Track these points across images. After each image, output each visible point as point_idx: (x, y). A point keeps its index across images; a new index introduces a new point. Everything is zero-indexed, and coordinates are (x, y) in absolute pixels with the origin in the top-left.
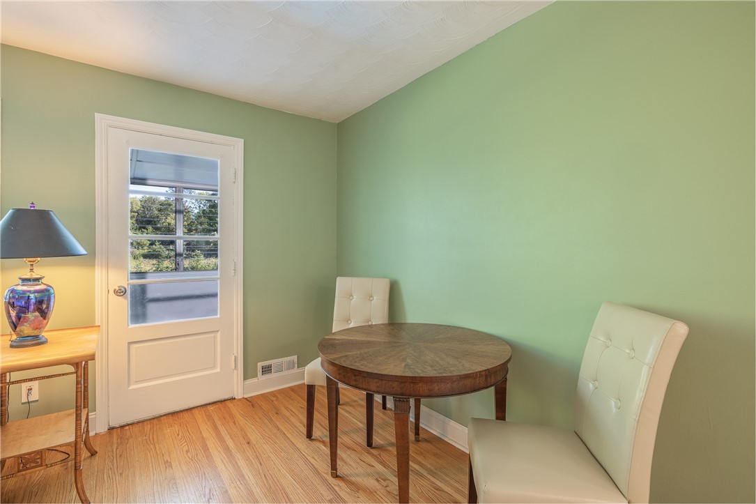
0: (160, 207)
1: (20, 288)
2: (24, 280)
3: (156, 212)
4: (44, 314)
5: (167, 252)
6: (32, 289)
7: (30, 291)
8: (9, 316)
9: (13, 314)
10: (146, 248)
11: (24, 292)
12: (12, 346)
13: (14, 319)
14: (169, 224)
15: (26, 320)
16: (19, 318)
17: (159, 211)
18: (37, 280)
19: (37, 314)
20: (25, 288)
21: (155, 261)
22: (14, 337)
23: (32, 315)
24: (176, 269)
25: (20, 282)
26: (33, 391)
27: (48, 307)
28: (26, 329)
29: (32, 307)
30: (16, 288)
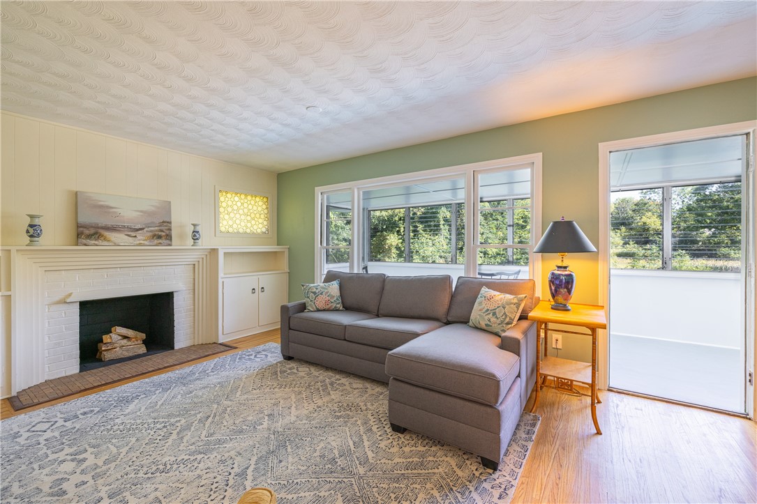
0: (634, 207)
1: (557, 272)
2: (559, 267)
3: (631, 212)
4: (569, 292)
5: (644, 251)
6: (564, 273)
7: (562, 275)
8: (551, 289)
9: (553, 288)
10: (619, 247)
11: (560, 275)
12: (552, 308)
13: (553, 291)
14: (645, 223)
15: (560, 293)
16: (556, 290)
17: (633, 211)
18: (565, 267)
19: (566, 290)
20: (559, 272)
21: (629, 260)
22: (553, 303)
23: (564, 291)
24: (663, 268)
25: (557, 268)
26: (558, 342)
27: (572, 287)
28: (560, 299)
29: (563, 286)
30: (554, 272)
